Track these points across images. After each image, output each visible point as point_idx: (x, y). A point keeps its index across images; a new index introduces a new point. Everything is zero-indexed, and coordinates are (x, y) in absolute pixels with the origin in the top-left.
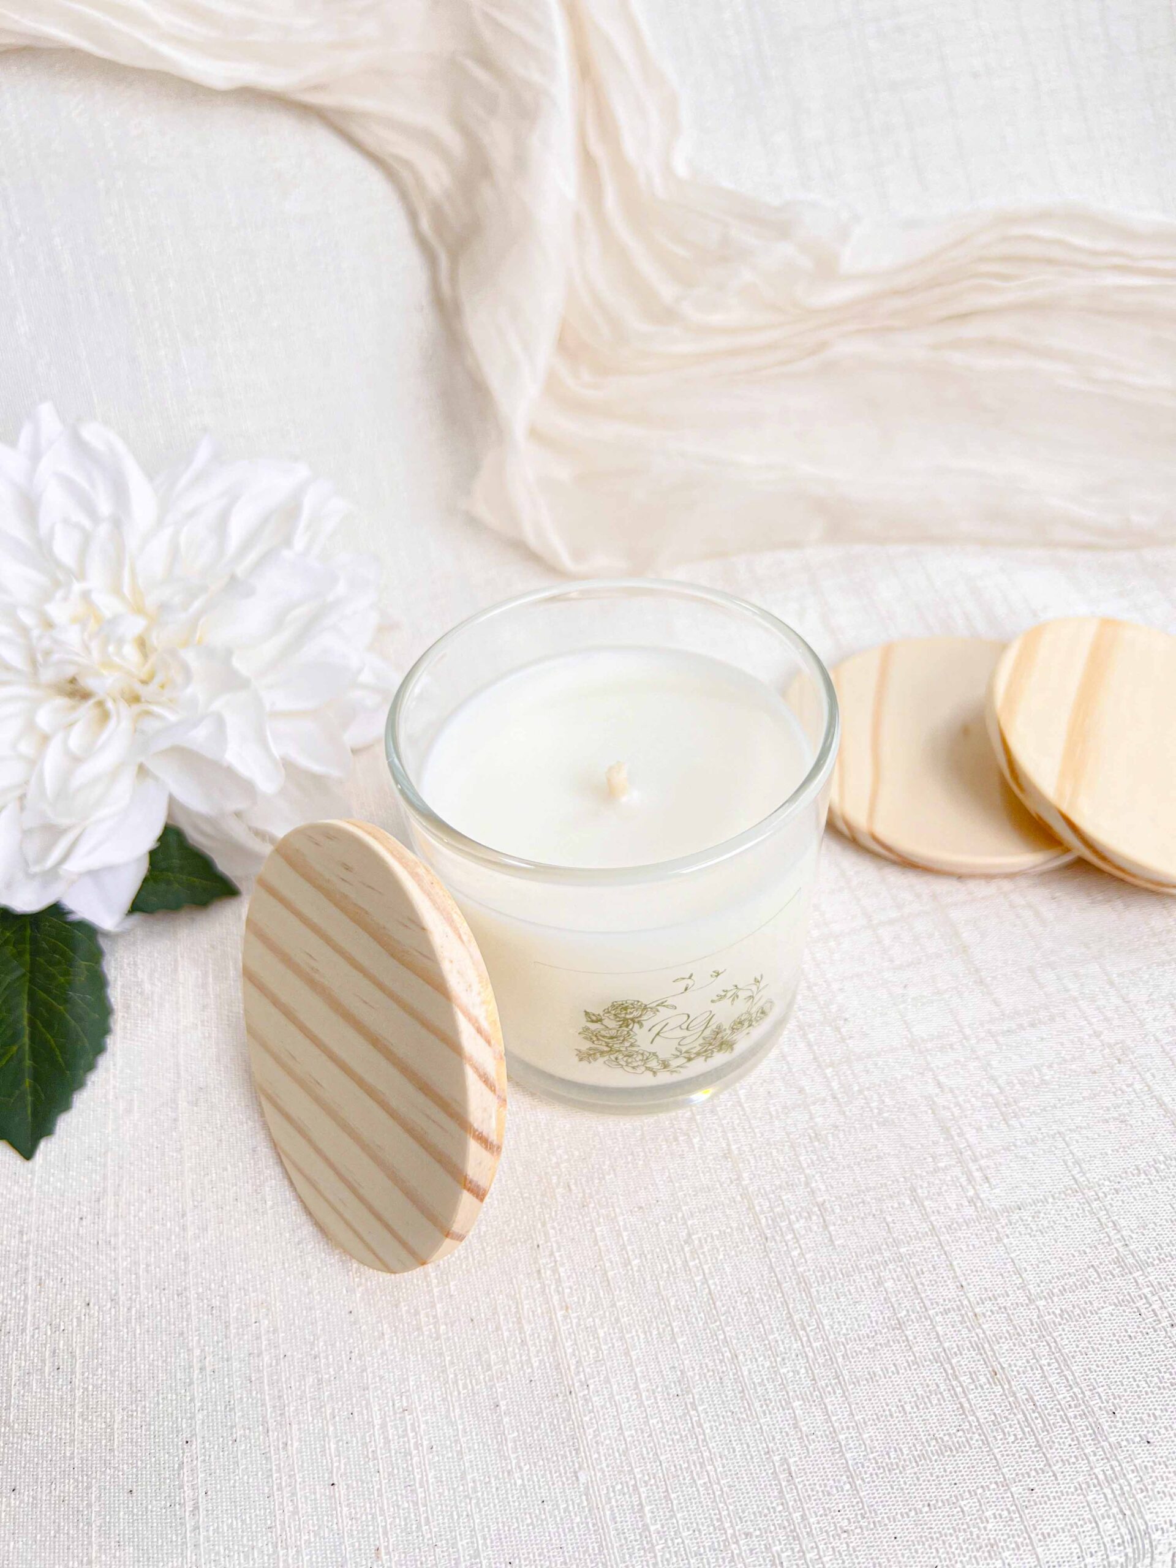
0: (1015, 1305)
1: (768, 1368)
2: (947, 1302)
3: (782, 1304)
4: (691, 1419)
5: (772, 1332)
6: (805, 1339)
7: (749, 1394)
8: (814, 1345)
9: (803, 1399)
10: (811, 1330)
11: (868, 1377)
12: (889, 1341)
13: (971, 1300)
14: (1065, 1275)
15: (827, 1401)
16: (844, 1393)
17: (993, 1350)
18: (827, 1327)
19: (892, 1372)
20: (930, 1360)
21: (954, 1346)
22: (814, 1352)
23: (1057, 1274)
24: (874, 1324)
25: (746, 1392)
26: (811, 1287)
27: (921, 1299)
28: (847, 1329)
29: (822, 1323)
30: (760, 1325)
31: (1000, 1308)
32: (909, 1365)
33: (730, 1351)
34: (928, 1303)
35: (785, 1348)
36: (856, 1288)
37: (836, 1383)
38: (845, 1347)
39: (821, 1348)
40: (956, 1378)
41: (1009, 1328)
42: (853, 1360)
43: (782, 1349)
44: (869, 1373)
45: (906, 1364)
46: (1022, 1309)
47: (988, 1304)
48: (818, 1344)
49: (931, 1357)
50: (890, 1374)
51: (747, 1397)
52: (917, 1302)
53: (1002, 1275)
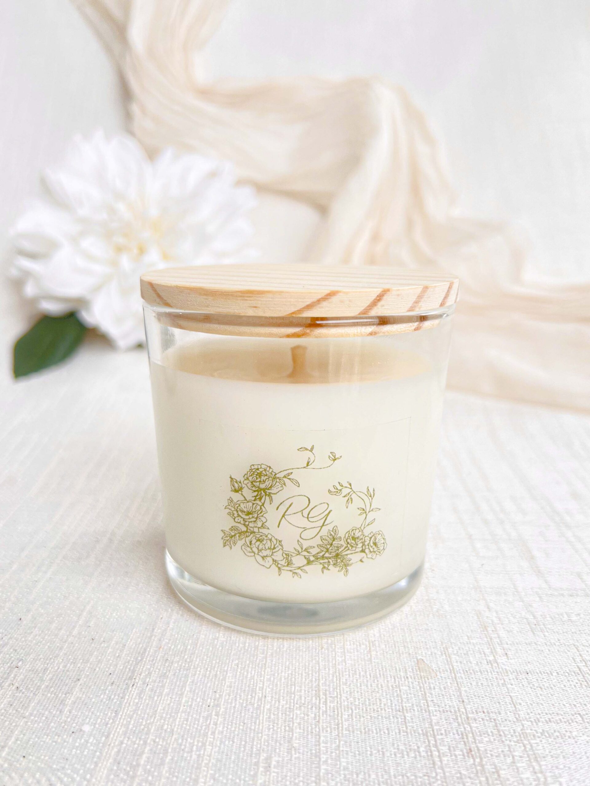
0: (504, 720)
1: (286, 708)
2: (447, 707)
3: (316, 679)
4: (211, 720)
5: (301, 691)
6: (322, 700)
7: (263, 717)
8: (328, 704)
9: (304, 730)
10: (331, 697)
11: (363, 731)
12: (389, 716)
13: (468, 709)
14: (553, 713)
15: (322, 734)
16: (339, 734)
17: (474, 739)
18: (343, 698)
19: (384, 733)
20: (419, 733)
21: (443, 730)
22: (326, 708)
23: (547, 712)
24: (382, 705)
25: (261, 715)
26: (343, 676)
27: (427, 700)
28: (359, 703)
29: (341, 695)
30: (293, 687)
31: (491, 719)
32: (400, 732)
33: (262, 694)
34: (430, 703)
35: (305, 701)
36: (377, 685)
37: (334, 728)
38: (352, 712)
39: (334, 708)
40: (436, 746)
41: (493, 731)
42: (355, 719)
43: (303, 702)
44: (365, 729)
45: (397, 731)
46: (509, 723)
47: (481, 715)
48: (332, 705)
49: (421, 732)
50: (382, 733)
51: (261, 718)
52: (422, 701)
53: (499, 703)
